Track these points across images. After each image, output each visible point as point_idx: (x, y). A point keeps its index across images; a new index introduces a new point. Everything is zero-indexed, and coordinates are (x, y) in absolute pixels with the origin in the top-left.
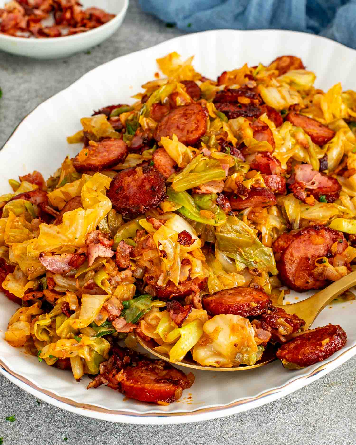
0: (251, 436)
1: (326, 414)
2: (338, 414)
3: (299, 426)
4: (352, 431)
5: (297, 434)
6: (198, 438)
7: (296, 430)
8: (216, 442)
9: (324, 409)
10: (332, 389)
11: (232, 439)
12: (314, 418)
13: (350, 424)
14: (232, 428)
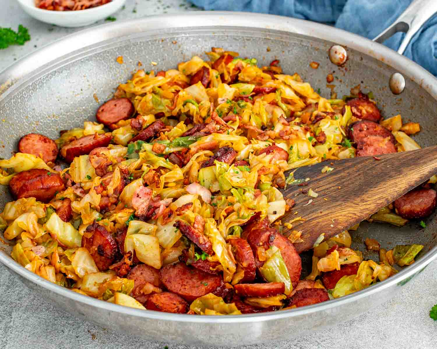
0: (338, 341)
1: (392, 325)
2: (402, 325)
3: (373, 333)
4: (412, 338)
5: (372, 340)
6: (299, 342)
7: (371, 337)
8: (312, 345)
9: (391, 321)
10: (396, 307)
11: (324, 343)
12: (383, 328)
13: (410, 333)
14: (323, 334)
